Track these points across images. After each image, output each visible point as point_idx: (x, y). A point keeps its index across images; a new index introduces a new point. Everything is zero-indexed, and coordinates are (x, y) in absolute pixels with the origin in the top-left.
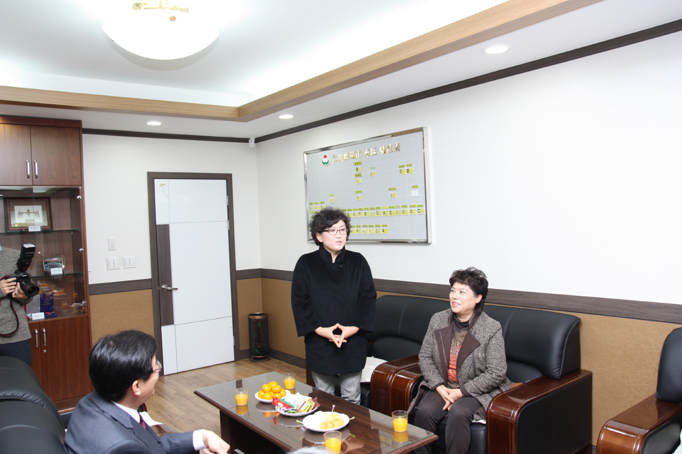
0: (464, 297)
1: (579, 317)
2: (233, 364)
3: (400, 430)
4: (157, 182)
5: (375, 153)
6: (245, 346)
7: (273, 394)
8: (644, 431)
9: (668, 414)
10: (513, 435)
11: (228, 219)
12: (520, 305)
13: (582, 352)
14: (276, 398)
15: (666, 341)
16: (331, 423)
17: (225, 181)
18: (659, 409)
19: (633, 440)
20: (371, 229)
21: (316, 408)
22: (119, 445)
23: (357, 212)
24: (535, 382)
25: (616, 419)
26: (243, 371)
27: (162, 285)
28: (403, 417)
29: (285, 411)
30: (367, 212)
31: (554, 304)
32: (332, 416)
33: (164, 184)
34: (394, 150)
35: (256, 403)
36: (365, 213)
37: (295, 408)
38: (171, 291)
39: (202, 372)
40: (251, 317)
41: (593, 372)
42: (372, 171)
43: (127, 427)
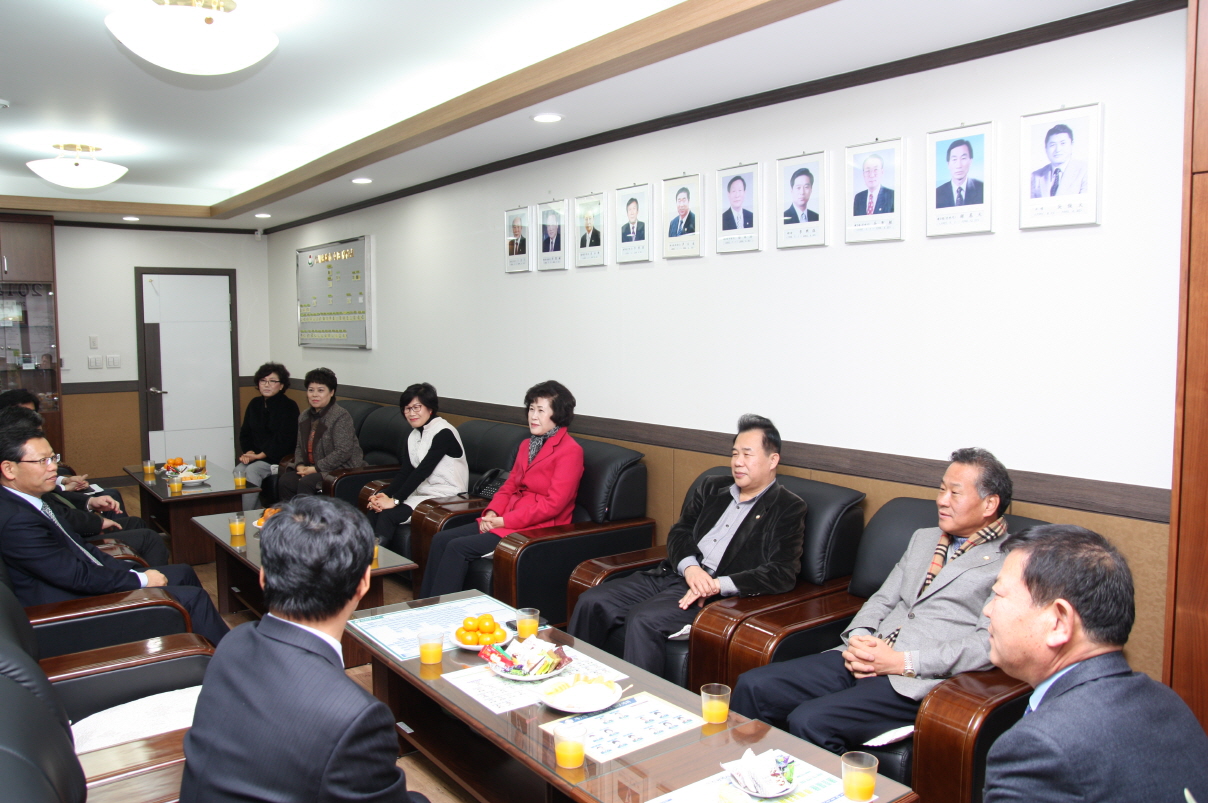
0: (322, 395)
4: (145, 278)
11: (231, 319)
17: (227, 277)
20: (337, 334)
27: (151, 388)
33: (154, 280)
38: (161, 394)
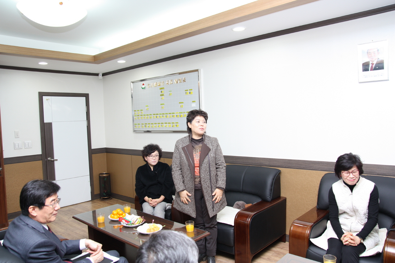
1: (280, 170)
2: (90, 202)
3: (190, 231)
4: (45, 98)
5: (172, 83)
6: (97, 192)
7: (118, 215)
8: (311, 224)
9: (322, 215)
10: (248, 231)
11: (87, 120)
12: (250, 164)
13: (281, 188)
14: (121, 218)
15: (321, 180)
16: (153, 229)
17: (85, 98)
18: (318, 213)
19: (306, 228)
20: (169, 125)
21: (144, 222)
22: (39, 242)
23: (161, 116)
24: (258, 204)
25: (298, 219)
26: (97, 206)
27: (48, 158)
28: (191, 224)
29: (126, 224)
30: (167, 115)
31: (267, 163)
32: (153, 225)
33: (49, 99)
34: (182, 81)
35: (109, 221)
36: (166, 116)
37: (132, 222)
38: (53, 161)
39: (72, 207)
40: (101, 175)
41: (287, 198)
42: (170, 93)
43: (42, 232)
